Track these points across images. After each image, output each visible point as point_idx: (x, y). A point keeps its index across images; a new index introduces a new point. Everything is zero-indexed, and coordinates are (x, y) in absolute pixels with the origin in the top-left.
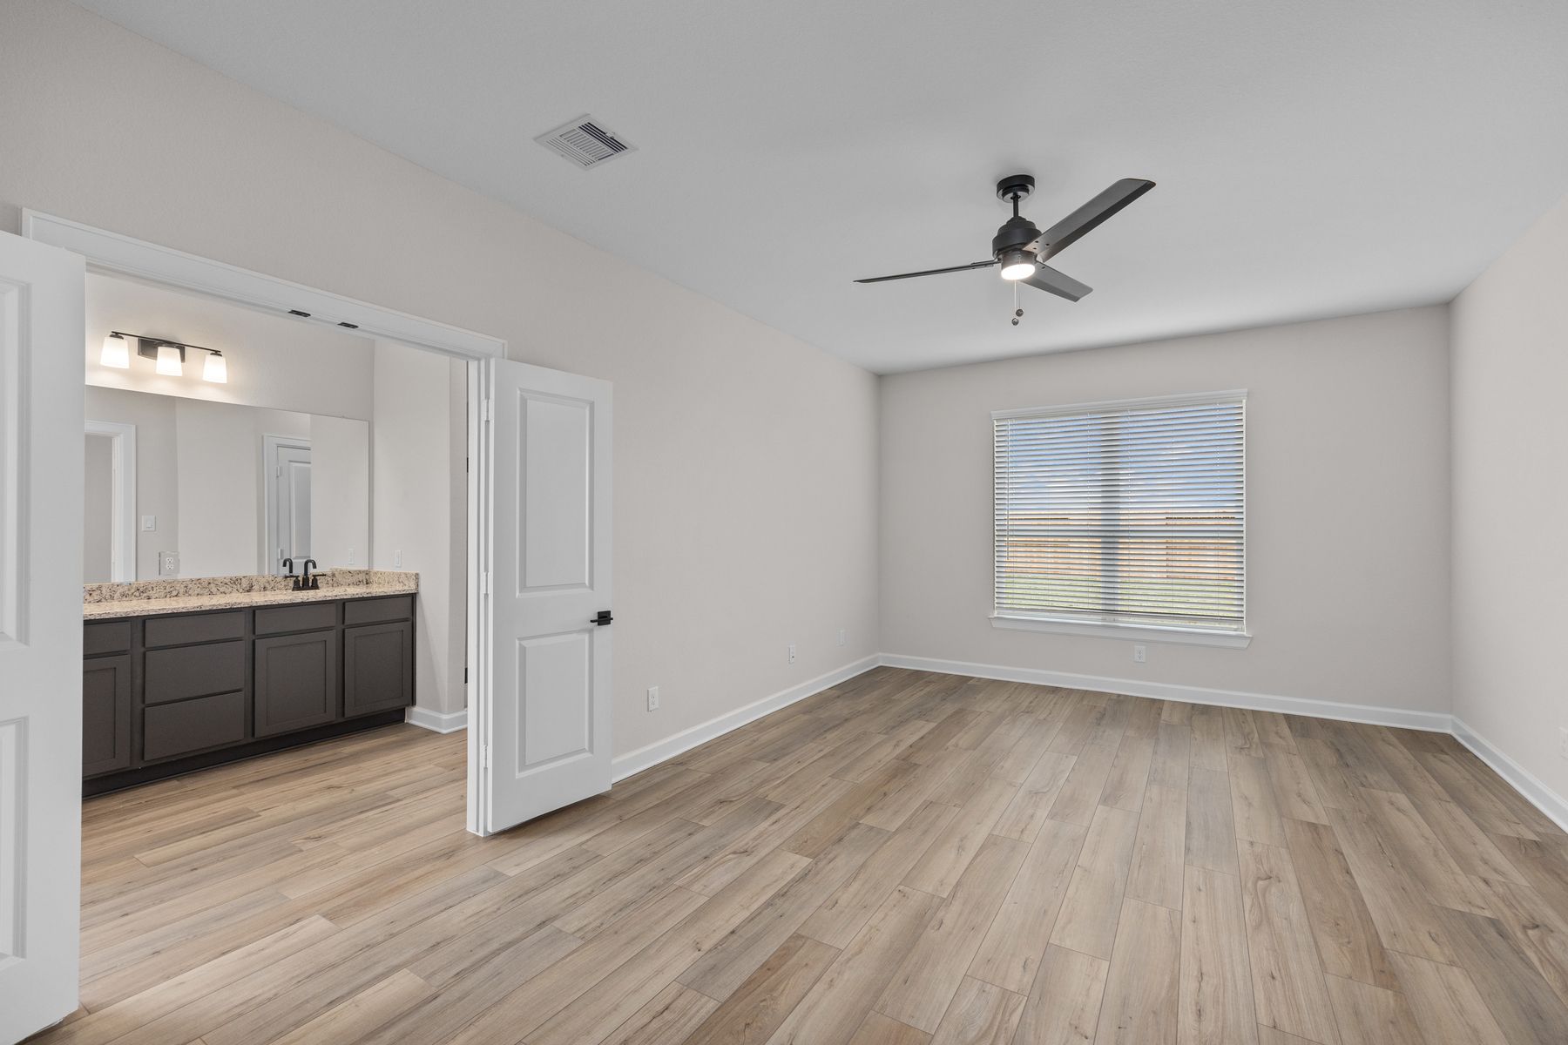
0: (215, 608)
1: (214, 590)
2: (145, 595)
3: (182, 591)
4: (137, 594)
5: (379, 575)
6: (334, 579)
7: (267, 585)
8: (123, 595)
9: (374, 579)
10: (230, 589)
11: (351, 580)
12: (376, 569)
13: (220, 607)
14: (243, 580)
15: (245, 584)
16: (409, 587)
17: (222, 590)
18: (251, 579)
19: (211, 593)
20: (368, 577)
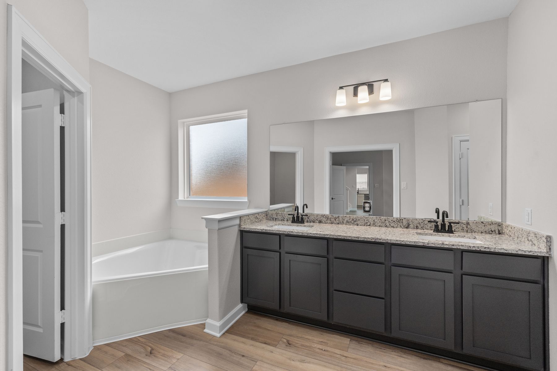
0: (366, 240)
1: (388, 224)
2: (356, 223)
3: (372, 223)
4: (352, 222)
5: (510, 229)
6: (469, 226)
7: (418, 225)
8: (347, 222)
9: (505, 230)
10: (397, 225)
11: (483, 229)
12: (508, 222)
13: (368, 240)
14: (404, 220)
15: (405, 222)
16: (540, 249)
17: (392, 225)
18: (408, 220)
19: (386, 226)
20: (500, 229)
